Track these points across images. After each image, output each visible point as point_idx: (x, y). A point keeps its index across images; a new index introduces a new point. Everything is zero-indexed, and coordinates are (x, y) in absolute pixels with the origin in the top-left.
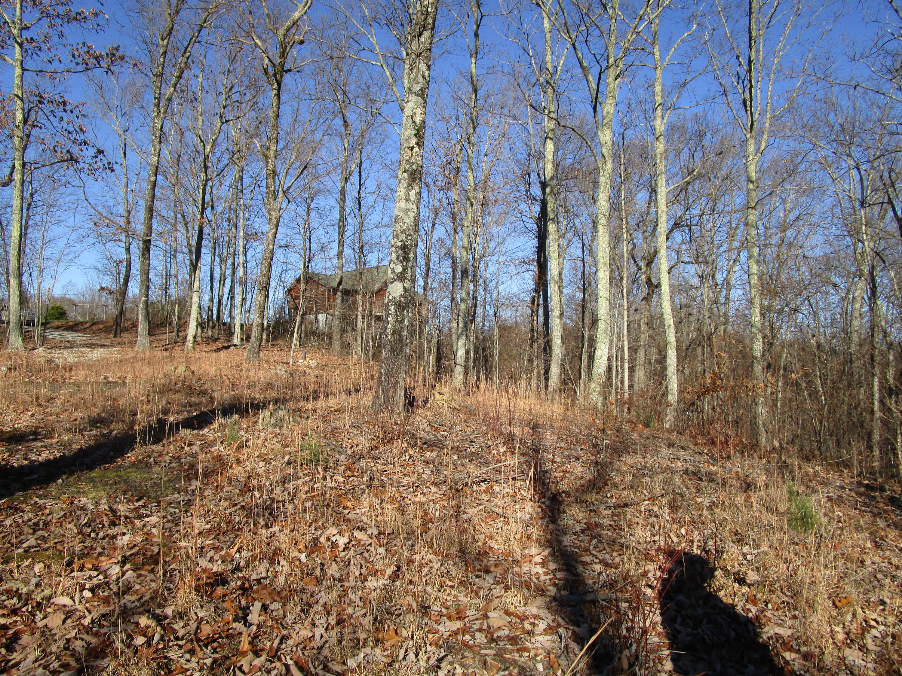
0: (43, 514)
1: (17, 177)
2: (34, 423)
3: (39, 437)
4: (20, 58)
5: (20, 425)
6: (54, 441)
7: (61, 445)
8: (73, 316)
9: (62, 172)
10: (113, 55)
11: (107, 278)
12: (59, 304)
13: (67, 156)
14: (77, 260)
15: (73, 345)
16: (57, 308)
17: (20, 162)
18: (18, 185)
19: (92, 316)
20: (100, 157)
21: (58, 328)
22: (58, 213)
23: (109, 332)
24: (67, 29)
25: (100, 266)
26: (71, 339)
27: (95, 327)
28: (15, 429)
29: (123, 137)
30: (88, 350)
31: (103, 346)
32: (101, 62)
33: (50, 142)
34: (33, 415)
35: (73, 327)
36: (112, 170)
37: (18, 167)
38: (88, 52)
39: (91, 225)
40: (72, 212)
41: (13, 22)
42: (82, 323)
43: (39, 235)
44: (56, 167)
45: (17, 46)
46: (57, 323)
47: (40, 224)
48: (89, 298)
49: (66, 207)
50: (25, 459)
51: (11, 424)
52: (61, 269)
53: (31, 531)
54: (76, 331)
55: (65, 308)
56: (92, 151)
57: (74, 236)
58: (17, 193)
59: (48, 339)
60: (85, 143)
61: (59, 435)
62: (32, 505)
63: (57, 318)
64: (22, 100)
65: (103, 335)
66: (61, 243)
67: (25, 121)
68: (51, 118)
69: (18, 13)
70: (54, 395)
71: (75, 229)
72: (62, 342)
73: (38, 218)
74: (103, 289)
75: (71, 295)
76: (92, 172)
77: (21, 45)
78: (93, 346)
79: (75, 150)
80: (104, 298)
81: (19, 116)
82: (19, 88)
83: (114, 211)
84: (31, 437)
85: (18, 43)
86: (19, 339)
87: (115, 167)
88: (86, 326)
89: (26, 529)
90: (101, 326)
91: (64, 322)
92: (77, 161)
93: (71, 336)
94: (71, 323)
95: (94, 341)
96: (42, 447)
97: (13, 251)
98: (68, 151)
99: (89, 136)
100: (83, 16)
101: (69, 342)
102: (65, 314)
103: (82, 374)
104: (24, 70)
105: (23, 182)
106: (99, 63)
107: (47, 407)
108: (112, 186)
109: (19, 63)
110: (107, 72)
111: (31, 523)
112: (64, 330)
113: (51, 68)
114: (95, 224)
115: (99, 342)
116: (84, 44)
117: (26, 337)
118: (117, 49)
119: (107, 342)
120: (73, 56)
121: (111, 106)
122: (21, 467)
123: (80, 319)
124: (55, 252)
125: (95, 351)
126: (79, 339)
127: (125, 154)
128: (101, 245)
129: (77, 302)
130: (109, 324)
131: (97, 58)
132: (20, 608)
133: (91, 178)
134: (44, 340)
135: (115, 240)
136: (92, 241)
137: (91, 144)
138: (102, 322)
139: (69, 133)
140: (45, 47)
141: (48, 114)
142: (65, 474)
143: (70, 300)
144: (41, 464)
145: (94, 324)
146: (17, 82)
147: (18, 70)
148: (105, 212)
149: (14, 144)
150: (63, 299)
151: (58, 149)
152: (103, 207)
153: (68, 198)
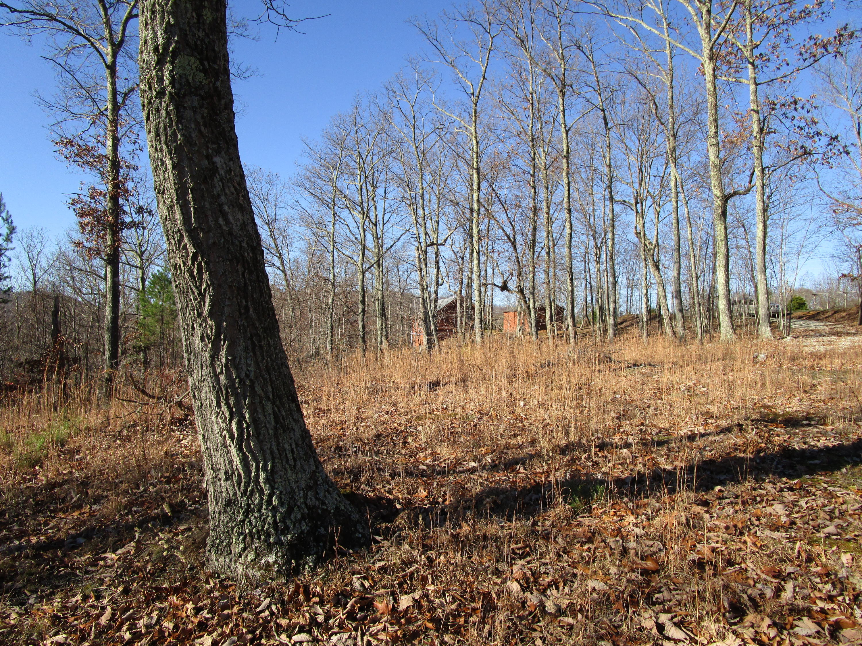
0: (836, 502)
1: (757, 182)
2: (805, 408)
3: (812, 423)
4: (753, 75)
5: (791, 409)
6: (829, 428)
7: (836, 433)
8: (812, 305)
9: (795, 168)
10: (841, 35)
11: (846, 264)
12: (797, 295)
13: (800, 152)
14: (816, 251)
15: (818, 334)
16: (797, 299)
17: (760, 169)
18: (759, 189)
19: (832, 304)
20: (834, 143)
21: (800, 318)
22: (794, 208)
23: (854, 320)
24: (792, 31)
25: (838, 253)
26: (814, 328)
27: (837, 316)
28: (788, 412)
29: (856, 117)
30: (834, 338)
31: (848, 334)
32: (829, 49)
33: (784, 144)
34: (800, 401)
35: (815, 317)
36: (848, 153)
37: (757, 173)
38: (815, 44)
39: (830, 213)
40: (807, 206)
41: (745, 46)
42: (824, 312)
43: (779, 232)
44: (789, 166)
45: (750, 66)
46: (798, 313)
47: (778, 221)
48: (826, 287)
49: (801, 201)
50: (805, 443)
51: (782, 408)
52: (801, 261)
53: (828, 517)
54: (818, 320)
55: (804, 298)
56: (825, 140)
57: (813, 227)
58: (758, 197)
59: (793, 329)
60: (818, 134)
61: (833, 423)
62: (821, 490)
63: (797, 309)
64: (757, 112)
65: (846, 323)
66: (799, 236)
67: (761, 130)
68: (784, 120)
69: (749, 36)
70: (815, 382)
71: (812, 220)
72: (806, 331)
73: (776, 217)
74: (844, 276)
75: (808, 285)
76: (826, 161)
77: (753, 64)
78: (838, 334)
79: (808, 144)
80: (842, 285)
81: (756, 128)
82: (754, 103)
83: (851, 194)
84: (805, 422)
85: (749, 62)
86: (768, 329)
87: (851, 149)
88: (828, 314)
89: (822, 514)
90: (844, 314)
91: (805, 312)
92: (810, 154)
93: (813, 325)
94: (812, 313)
95: (839, 330)
96: (817, 432)
97: (759, 250)
98: (802, 147)
99: (820, 127)
100: (807, 12)
101: (812, 331)
102: (804, 304)
103: (837, 362)
104: (757, 84)
105: (763, 186)
106: (826, 50)
107: (812, 394)
108: (847, 170)
109: (752, 81)
110: (836, 56)
111: (826, 509)
112: (806, 319)
113: (780, 74)
114: (834, 212)
115: (844, 330)
116: (810, 38)
117: (774, 327)
118: (845, 28)
119: (852, 330)
120: (801, 54)
121: (840, 88)
122: (803, 451)
123: (820, 308)
124: (793, 246)
125: (842, 339)
126: (822, 327)
127: (859, 133)
128: (839, 232)
129: (815, 292)
130: (852, 311)
131: (825, 47)
132: (835, 596)
133: (827, 166)
134: (789, 331)
135: (854, 225)
136: (830, 229)
137: (823, 134)
138: (844, 310)
139: (802, 129)
140: (773, 57)
141: (781, 117)
142: (849, 464)
143: (807, 291)
144: (820, 450)
145: (835, 312)
146: (752, 97)
147: (752, 87)
148: (841, 199)
149: (753, 153)
150: (801, 290)
151: (792, 148)
152: (839, 194)
153: (802, 193)
